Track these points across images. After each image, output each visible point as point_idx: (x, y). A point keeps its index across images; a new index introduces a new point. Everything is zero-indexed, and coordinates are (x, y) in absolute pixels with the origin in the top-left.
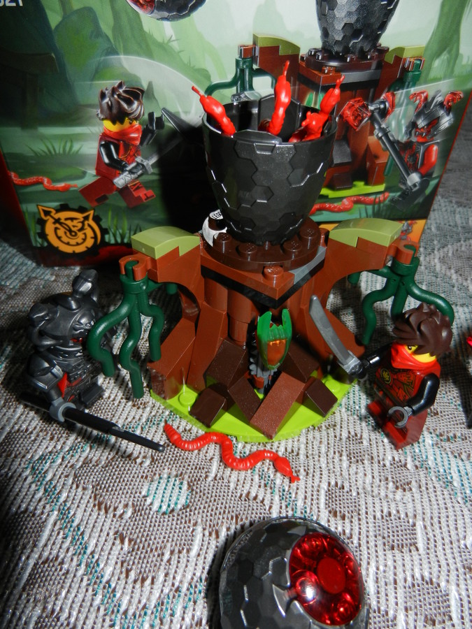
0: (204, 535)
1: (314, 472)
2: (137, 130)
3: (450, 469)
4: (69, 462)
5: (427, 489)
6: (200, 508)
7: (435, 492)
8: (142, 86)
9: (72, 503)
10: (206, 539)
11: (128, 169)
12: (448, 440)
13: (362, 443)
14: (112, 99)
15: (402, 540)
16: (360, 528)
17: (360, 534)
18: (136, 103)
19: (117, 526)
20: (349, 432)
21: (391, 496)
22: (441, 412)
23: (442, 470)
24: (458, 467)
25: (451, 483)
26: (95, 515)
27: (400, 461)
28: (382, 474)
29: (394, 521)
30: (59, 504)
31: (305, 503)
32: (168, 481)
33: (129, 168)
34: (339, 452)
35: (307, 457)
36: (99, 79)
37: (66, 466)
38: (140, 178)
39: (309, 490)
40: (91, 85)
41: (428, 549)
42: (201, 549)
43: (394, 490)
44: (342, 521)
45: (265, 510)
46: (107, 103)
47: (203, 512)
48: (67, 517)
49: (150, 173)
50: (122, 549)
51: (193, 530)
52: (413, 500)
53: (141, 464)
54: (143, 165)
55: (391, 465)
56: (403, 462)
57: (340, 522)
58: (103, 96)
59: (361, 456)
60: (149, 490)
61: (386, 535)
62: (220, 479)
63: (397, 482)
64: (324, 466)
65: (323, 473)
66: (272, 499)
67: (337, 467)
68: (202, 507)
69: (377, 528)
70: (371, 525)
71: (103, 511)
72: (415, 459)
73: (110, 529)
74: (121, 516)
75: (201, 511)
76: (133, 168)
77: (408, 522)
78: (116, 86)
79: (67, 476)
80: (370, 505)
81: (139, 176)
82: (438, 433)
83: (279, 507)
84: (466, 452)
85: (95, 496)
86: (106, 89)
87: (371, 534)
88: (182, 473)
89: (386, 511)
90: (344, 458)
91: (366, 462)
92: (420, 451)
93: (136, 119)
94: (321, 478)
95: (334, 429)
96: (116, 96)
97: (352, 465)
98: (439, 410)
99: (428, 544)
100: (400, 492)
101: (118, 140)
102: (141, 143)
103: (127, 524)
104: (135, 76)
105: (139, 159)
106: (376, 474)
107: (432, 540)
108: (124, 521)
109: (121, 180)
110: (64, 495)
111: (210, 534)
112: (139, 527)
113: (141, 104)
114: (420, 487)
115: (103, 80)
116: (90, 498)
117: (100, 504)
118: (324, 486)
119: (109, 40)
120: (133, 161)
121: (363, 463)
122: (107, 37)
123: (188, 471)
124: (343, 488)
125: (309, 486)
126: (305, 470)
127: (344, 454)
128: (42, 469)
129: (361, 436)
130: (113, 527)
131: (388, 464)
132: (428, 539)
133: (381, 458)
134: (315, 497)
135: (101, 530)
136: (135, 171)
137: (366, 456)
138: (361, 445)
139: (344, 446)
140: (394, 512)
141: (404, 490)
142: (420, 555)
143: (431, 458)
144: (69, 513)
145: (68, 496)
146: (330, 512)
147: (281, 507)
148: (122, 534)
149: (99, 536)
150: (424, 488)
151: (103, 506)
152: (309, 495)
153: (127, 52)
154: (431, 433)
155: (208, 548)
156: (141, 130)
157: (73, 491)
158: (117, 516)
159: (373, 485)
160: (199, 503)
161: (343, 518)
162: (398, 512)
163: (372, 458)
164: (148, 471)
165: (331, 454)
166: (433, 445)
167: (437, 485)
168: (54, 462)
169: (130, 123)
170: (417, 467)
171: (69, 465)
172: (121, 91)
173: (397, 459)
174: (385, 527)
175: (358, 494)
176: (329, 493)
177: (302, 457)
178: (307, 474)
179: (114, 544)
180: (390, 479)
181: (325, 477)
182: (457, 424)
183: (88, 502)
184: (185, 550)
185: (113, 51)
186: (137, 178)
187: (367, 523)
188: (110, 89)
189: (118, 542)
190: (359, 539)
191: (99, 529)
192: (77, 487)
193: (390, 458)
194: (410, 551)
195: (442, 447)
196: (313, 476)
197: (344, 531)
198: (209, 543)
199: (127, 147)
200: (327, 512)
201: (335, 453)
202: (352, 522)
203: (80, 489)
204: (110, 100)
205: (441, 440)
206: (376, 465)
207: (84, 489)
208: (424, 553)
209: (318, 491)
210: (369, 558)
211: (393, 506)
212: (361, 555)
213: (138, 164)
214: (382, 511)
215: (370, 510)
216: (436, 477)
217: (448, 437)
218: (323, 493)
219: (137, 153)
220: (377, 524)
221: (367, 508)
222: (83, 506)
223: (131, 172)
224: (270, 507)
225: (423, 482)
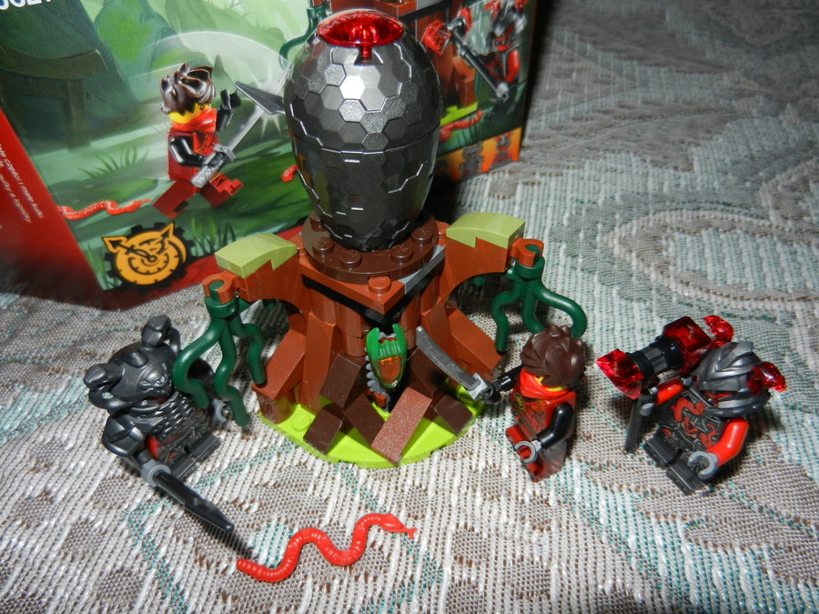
0: (314, 590)
1: (442, 511)
2: (210, 115)
3: (597, 503)
4: (169, 512)
5: (568, 528)
6: (310, 560)
7: (576, 531)
8: (208, 63)
9: (172, 559)
10: (316, 593)
11: (206, 163)
12: (600, 468)
13: (500, 475)
14: (176, 86)
15: (533, 588)
16: (487, 576)
17: (486, 582)
18: (204, 85)
19: (220, 583)
20: (487, 462)
21: (526, 537)
22: (595, 436)
23: (588, 505)
24: (607, 500)
25: (597, 519)
26: (195, 572)
27: (542, 496)
28: (519, 512)
29: (526, 566)
30: (157, 561)
31: (428, 548)
32: (276, 530)
33: (208, 160)
35: (437, 493)
36: (157, 67)
37: (166, 517)
38: (223, 169)
39: (434, 533)
40: (149, 76)
41: (561, 596)
42: (310, 606)
43: (531, 530)
44: (468, 568)
45: (383, 558)
46: (171, 92)
47: (314, 564)
48: (166, 575)
49: (232, 160)
50: (224, 608)
51: (303, 585)
52: (551, 542)
53: (247, 510)
54: (223, 154)
55: (531, 501)
56: (545, 497)
57: (466, 569)
58: (165, 85)
59: (497, 491)
60: (255, 541)
61: (515, 583)
62: (335, 524)
63: (535, 520)
64: (454, 503)
65: (452, 513)
66: (392, 545)
67: (469, 504)
68: (313, 558)
69: (507, 574)
70: (499, 571)
71: (205, 566)
72: (559, 493)
73: (212, 586)
74: (224, 572)
75: (311, 563)
76: (212, 160)
77: (542, 567)
78: (178, 70)
79: (166, 528)
80: (501, 549)
81: (221, 167)
82: (589, 461)
83: (398, 554)
84: (617, 482)
85: (197, 550)
86: (168, 77)
87: (499, 581)
88: (292, 519)
89: (518, 555)
90: (478, 494)
91: (502, 498)
92: (566, 483)
93: (208, 102)
94: (449, 519)
95: (470, 459)
96: (180, 82)
97: (487, 502)
98: (592, 434)
99: (562, 591)
100: (536, 533)
101: (190, 132)
102: (218, 128)
103: (230, 581)
104: (199, 53)
105: (217, 148)
106: (512, 512)
107: (566, 587)
108: (227, 577)
109: (200, 179)
110: (163, 550)
111: (321, 588)
112: (243, 583)
113: (210, 83)
114: (560, 526)
115: (163, 66)
116: (191, 552)
117: (202, 559)
118: (452, 527)
119: (163, 19)
120: (212, 151)
121: (499, 500)
122: (160, 16)
123: (299, 517)
124: (473, 530)
125: (435, 528)
126: (432, 509)
127: (479, 489)
128: (140, 521)
129: (500, 467)
130: (215, 585)
131: (527, 500)
132: (563, 585)
133: (520, 493)
134: (440, 541)
135: (202, 589)
136: (215, 162)
137: (504, 491)
138: (499, 477)
139: (480, 479)
140: (527, 555)
141: (542, 530)
142: (550, 603)
143: (578, 490)
144: (168, 570)
145: (167, 552)
146: (455, 558)
147: (401, 555)
148: (225, 592)
149: (200, 595)
150: (564, 527)
151: (205, 561)
152: (434, 538)
153: (186, 28)
154: (581, 461)
155: (317, 604)
156: (215, 113)
157: (173, 545)
158: (220, 572)
159: (508, 526)
160: (309, 555)
161: (470, 564)
162: (532, 555)
163: (510, 493)
164: (255, 519)
165: (463, 490)
166: (581, 476)
167: (580, 523)
168: (153, 512)
169: (202, 109)
170: (559, 502)
171: (170, 515)
172: (185, 74)
173: (538, 493)
174: (515, 574)
175: (489, 536)
176: (456, 535)
177: (431, 493)
178: (434, 514)
179: (215, 603)
180: (527, 517)
181: (454, 517)
182: (612, 450)
183: (189, 557)
184: (293, 607)
185: (169, 31)
186: (218, 170)
187: (496, 569)
188: (172, 75)
189: (220, 600)
190: (485, 588)
191: (200, 588)
192: (178, 539)
193: (530, 492)
194: (540, 600)
195: (592, 477)
196: (441, 516)
197: (469, 579)
198: (319, 599)
199: (201, 137)
200: (453, 559)
201: (468, 488)
202: (479, 569)
203: (181, 542)
204: (174, 88)
205: (592, 469)
206: (513, 502)
207: (185, 542)
208: (556, 600)
209: (445, 534)
210: (493, 609)
211: (527, 548)
212: (485, 605)
213: (218, 153)
214: (514, 556)
215: (501, 554)
216: (581, 513)
217: (600, 465)
218: (449, 536)
219: (214, 140)
220: (507, 570)
221: (497, 553)
222: (183, 563)
223: (210, 165)
224: (389, 555)
225: (565, 520)
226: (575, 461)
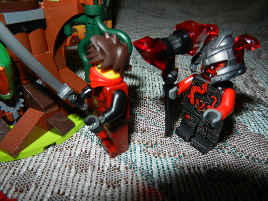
1: (43, 184)
3: (151, 166)
5: (132, 183)
7: (137, 184)
12: (152, 146)
13: (89, 157)
20: (81, 151)
21: (102, 194)
22: (148, 130)
23: (145, 168)
24: (157, 163)
25: (151, 175)
27: (115, 166)
28: (99, 178)
34: (69, 166)
43: (106, 188)
55: (108, 169)
59: (86, 167)
63: (110, 182)
64: (55, 178)
65: (50, 184)
72: (127, 163)
82: (145, 143)
84: (163, 152)
90: (73, 170)
91: (89, 170)
92: (131, 157)
94: (47, 189)
95: (71, 150)
98: (146, 129)
106: (94, 179)
118: (48, 195)
121: (86, 172)
124: (64, 194)
127: (73, 167)
129: (90, 152)
131: (105, 170)
133: (101, 165)
137: (90, 166)
139: (75, 161)
141: (114, 187)
143: (139, 160)
150: (129, 183)
154: (140, 144)
159: (90, 188)
163: (94, 167)
166: (141, 151)
167: (140, 180)
170: (127, 168)
173: (113, 165)
176: (50, 200)
180: (104, 181)
181: (51, 187)
182: (158, 135)
193: (108, 165)
195: (147, 152)
201: (66, 167)
205: (147, 147)
206: (96, 172)
216: (141, 173)
217: (152, 145)
225: (130, 179)
226: (137, 144)
